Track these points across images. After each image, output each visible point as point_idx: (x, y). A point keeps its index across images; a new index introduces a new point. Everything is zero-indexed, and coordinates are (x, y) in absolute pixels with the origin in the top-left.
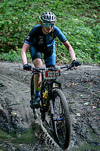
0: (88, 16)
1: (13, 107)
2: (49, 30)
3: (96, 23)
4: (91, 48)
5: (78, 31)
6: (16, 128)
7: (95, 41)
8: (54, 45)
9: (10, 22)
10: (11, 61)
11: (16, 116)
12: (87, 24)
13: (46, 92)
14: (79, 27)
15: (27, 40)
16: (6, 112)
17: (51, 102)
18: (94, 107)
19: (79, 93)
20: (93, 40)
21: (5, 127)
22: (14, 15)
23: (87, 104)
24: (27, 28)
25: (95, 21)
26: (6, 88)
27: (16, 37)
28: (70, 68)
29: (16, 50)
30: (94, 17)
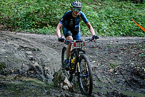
0: (96, 4)
1: (46, 64)
2: (77, 13)
3: (100, 9)
4: (97, 25)
5: (88, 14)
6: (47, 78)
7: (100, 20)
8: (79, 27)
9: (44, 8)
10: (44, 34)
11: (47, 70)
12: (95, 9)
13: (74, 58)
14: (89, 12)
15: (61, 21)
16: (41, 67)
17: (78, 63)
18: (99, 64)
19: (89, 55)
20: (98, 20)
21: (40, 77)
22: (46, 4)
23: (94, 62)
24: (55, 12)
25: (100, 7)
26: (41, 51)
27: (48, 18)
28: (91, 41)
29: (47, 27)
30: (99, 5)
